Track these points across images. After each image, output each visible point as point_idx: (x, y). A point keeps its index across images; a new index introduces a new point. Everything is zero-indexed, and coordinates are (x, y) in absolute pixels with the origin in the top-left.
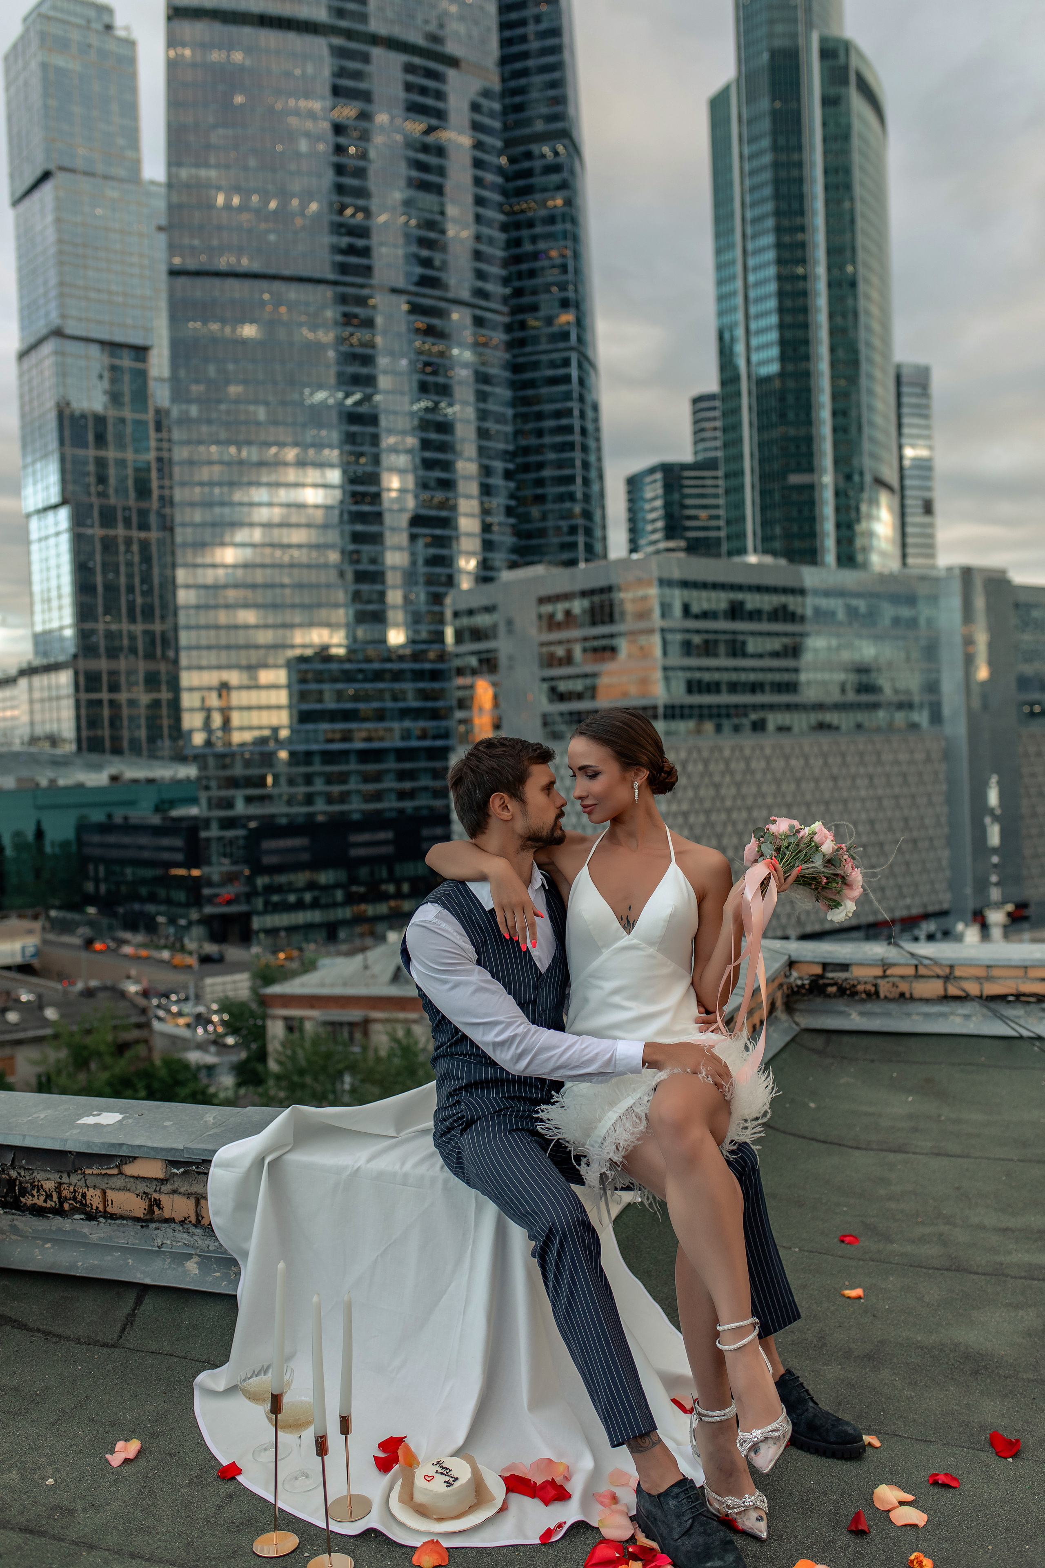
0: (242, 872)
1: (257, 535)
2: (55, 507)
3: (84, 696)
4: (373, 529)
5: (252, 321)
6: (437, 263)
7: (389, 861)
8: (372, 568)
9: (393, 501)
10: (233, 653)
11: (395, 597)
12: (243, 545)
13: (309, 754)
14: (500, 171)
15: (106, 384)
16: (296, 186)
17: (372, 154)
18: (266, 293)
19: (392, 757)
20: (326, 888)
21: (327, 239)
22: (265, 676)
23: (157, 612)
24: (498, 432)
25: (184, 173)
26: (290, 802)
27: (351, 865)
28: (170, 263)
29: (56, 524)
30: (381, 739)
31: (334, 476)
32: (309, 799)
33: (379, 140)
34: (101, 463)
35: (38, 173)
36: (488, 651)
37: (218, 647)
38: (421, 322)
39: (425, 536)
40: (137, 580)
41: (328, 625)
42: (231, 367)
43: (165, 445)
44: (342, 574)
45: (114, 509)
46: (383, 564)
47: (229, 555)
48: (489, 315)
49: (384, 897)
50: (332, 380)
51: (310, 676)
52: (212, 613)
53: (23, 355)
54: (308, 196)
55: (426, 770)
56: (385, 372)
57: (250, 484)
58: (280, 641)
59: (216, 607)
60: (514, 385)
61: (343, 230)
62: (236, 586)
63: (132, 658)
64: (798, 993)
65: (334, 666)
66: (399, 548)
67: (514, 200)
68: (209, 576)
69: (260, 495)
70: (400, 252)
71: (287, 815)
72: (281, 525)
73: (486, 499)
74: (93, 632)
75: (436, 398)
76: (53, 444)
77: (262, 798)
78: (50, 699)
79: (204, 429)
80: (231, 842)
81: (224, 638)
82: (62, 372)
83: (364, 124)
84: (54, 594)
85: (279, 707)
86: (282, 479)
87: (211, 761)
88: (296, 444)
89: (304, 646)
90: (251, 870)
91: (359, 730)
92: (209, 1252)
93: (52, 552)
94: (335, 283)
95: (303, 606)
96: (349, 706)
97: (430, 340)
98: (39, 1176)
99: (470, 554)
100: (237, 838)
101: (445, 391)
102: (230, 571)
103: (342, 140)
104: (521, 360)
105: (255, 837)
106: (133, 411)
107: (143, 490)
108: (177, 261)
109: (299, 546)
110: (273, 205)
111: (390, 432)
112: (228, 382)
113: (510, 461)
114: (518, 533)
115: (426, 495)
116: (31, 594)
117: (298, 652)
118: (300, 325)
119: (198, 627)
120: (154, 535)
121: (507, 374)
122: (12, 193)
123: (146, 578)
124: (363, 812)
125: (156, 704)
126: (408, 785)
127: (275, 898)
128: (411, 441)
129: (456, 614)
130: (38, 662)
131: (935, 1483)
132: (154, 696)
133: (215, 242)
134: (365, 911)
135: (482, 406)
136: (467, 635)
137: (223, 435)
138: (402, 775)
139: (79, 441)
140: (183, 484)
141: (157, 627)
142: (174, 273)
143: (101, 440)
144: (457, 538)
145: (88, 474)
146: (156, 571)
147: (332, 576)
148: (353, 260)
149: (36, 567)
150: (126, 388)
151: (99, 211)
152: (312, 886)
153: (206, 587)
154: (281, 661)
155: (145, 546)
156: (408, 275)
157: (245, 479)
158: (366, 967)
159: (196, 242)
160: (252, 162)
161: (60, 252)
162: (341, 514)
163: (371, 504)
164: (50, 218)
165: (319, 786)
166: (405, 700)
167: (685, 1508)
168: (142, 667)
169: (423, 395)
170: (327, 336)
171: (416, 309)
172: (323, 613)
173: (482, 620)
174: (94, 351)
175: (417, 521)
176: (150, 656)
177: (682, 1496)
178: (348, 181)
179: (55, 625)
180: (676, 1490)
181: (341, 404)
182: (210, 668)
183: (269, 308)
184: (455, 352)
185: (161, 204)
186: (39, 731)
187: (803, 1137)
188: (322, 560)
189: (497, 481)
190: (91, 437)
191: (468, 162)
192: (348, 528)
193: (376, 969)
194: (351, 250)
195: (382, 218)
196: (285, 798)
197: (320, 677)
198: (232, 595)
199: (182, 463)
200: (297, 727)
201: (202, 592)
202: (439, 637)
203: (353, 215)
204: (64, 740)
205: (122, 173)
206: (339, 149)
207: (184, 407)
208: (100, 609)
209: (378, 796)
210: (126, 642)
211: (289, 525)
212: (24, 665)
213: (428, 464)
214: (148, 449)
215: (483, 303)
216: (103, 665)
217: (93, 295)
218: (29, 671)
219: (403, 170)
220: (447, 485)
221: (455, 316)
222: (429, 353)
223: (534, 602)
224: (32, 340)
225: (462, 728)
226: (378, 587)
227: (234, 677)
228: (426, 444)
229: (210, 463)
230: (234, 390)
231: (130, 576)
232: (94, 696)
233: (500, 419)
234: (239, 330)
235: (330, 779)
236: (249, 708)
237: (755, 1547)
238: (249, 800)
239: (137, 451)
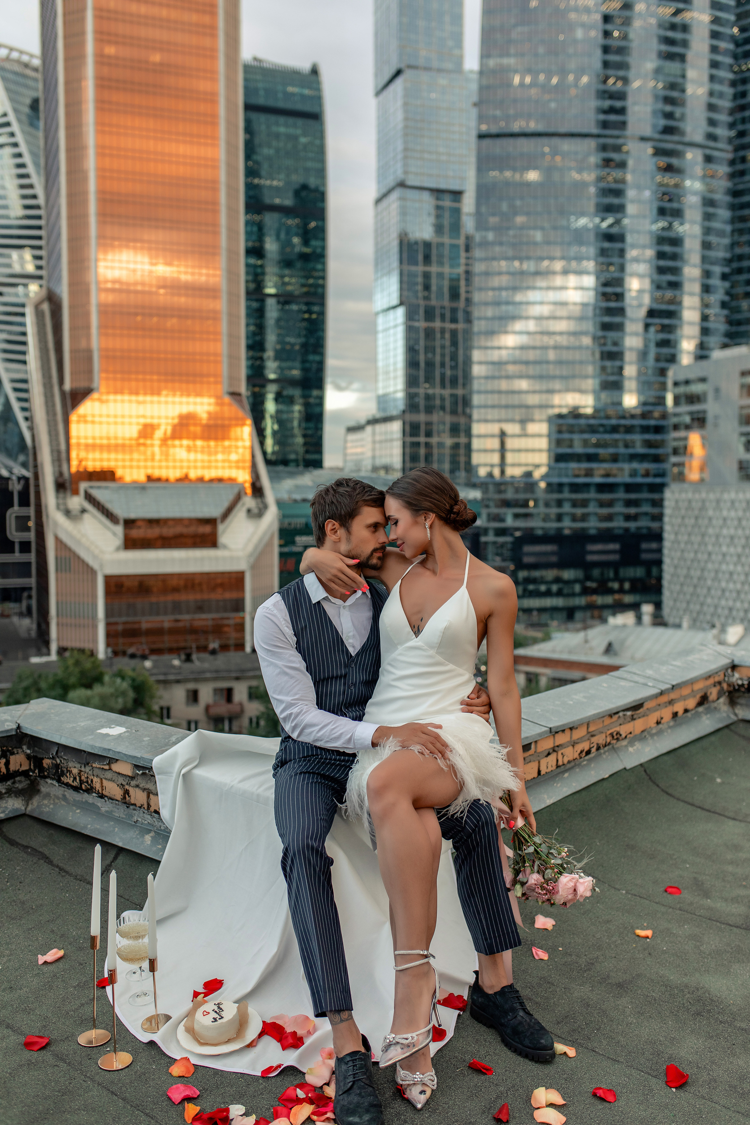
0: (508, 567)
1: (531, 326)
2: (394, 307)
3: (409, 439)
4: (617, 320)
5: (535, 168)
6: (677, 115)
7: (615, 566)
8: (614, 349)
9: (633, 298)
10: (510, 411)
11: (630, 370)
12: (520, 333)
13: (561, 485)
14: (733, 39)
15: (432, 220)
16: (572, 65)
17: (632, 36)
18: (545, 146)
19: (622, 489)
20: (568, 582)
21: (593, 103)
22: (532, 428)
23: (460, 381)
24: (718, 244)
25: (492, 63)
26: (544, 520)
27: (587, 567)
28: (479, 129)
29: (395, 319)
30: (615, 476)
31: (589, 281)
32: (559, 518)
33: (637, 23)
34: (427, 276)
35: (393, 71)
36: (698, 412)
37: (499, 407)
38: (663, 161)
39: (655, 325)
40: (447, 359)
41: (581, 391)
42: (518, 203)
43: (470, 262)
44: (593, 354)
45: (433, 308)
46: (623, 345)
47: (510, 340)
48: (716, 154)
49: (611, 591)
50: (592, 209)
51: (564, 428)
52: (496, 382)
53: (378, 201)
54: (580, 72)
55: (647, 500)
56: (632, 201)
57: (528, 288)
58: (544, 403)
59: (500, 378)
60: (733, 207)
61: (606, 95)
62: (515, 362)
63: (441, 413)
64: (738, 690)
65: (582, 422)
66: (636, 334)
67: (742, 62)
68: (495, 356)
69: (532, 296)
70: (649, 109)
71: (543, 528)
72: (548, 318)
73: (706, 296)
74: (416, 395)
75: (670, 219)
76: (395, 264)
77: (526, 516)
78: (386, 441)
79: (497, 249)
80: (503, 545)
81: (504, 400)
82: (403, 213)
83: (626, 13)
84: (392, 368)
85: (540, 450)
86: (552, 284)
87: (491, 488)
88: (563, 258)
89: (560, 406)
90: (516, 566)
91: (598, 469)
92: (161, 830)
93: (392, 339)
94: (598, 136)
95: (562, 378)
96: (591, 451)
97: (668, 175)
98: (71, 764)
99: (689, 338)
100: (506, 543)
101: (678, 214)
102: (511, 352)
103: (609, 27)
104: (741, 187)
105: (519, 543)
106: (451, 238)
107: (455, 295)
108: (484, 128)
109: (561, 333)
110: (555, 81)
111: (633, 246)
112: (515, 214)
113: (727, 266)
114: (730, 322)
115: (659, 294)
116: (376, 368)
117: (556, 411)
118: (570, 169)
119: (487, 392)
120: (460, 326)
121: (728, 199)
122: (376, 86)
123: (454, 357)
124: (598, 529)
125: (456, 446)
126: (632, 511)
127: (531, 587)
128: (650, 253)
129: (676, 384)
130: (379, 415)
131: (594, 1095)
132: (456, 440)
133: (512, 112)
134: (595, 601)
135: (707, 224)
136: (683, 400)
137: (510, 253)
138: (629, 503)
139: (412, 261)
140: (480, 289)
141: (460, 392)
142: (481, 136)
143: (427, 259)
144: (681, 326)
145: (417, 284)
146: (461, 352)
147: (586, 355)
148: (613, 117)
149: (380, 349)
150: (446, 222)
151: (433, 95)
152: (558, 580)
153: (493, 363)
154: (544, 417)
155: (454, 334)
156: (654, 126)
157: (525, 285)
158: (586, 641)
159: (498, 113)
160: (541, 50)
161: (406, 127)
162: (595, 309)
163: (617, 300)
164: (400, 103)
165: (567, 508)
166: (634, 447)
167: (351, 1073)
168: (448, 419)
169: (661, 217)
170: (589, 177)
171: (659, 152)
172: (577, 382)
173: (696, 388)
174: (426, 196)
175: (651, 313)
176: (454, 412)
177: (351, 1064)
178: (612, 58)
179: (391, 389)
180: (348, 1059)
181: (597, 227)
182: (493, 421)
183: (548, 158)
184: (688, 183)
185: (474, 87)
186: (379, 462)
187: (692, 805)
188: (577, 344)
189: (716, 282)
190: (420, 257)
191: (706, 34)
192: (599, 319)
193: (594, 643)
194: (612, 110)
195: (636, 84)
196: (542, 516)
197: (571, 430)
198: (511, 369)
199: (481, 274)
200: (553, 463)
201: (490, 367)
202: (661, 401)
203: (615, 83)
204: (394, 470)
205: (450, 66)
206: (607, 34)
207: (484, 233)
208: (422, 379)
209: (609, 518)
210: (438, 402)
211: (554, 318)
212: (370, 418)
213: (661, 270)
214: (459, 265)
215: (712, 144)
216: (422, 418)
217: (426, 156)
218: (373, 421)
219: (655, 46)
220: (676, 285)
221: (689, 156)
222: (667, 185)
223: (737, 374)
224: (384, 190)
225: (676, 470)
226: (617, 363)
227: (512, 428)
228: (661, 255)
229: (500, 273)
230: (520, 220)
231: (443, 355)
232: (415, 439)
233: (721, 234)
234: (525, 175)
235: (575, 504)
236: (519, 451)
237: (410, 1114)
238: (516, 516)
239: (452, 266)
